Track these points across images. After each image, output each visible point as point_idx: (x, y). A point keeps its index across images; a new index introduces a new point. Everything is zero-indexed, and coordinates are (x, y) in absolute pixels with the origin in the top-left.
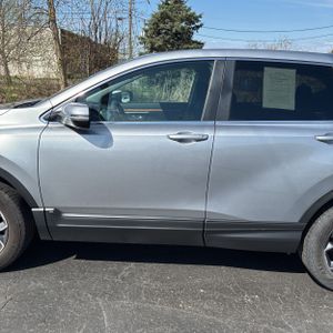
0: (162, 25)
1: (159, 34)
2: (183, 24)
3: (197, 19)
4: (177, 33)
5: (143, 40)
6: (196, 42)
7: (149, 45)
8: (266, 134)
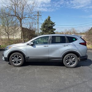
0: (45, 25)
1: (45, 27)
2: (51, 25)
3: (54, 24)
4: (49, 27)
5: (41, 29)
6: (54, 29)
7: (43, 30)
8: (56, 45)
